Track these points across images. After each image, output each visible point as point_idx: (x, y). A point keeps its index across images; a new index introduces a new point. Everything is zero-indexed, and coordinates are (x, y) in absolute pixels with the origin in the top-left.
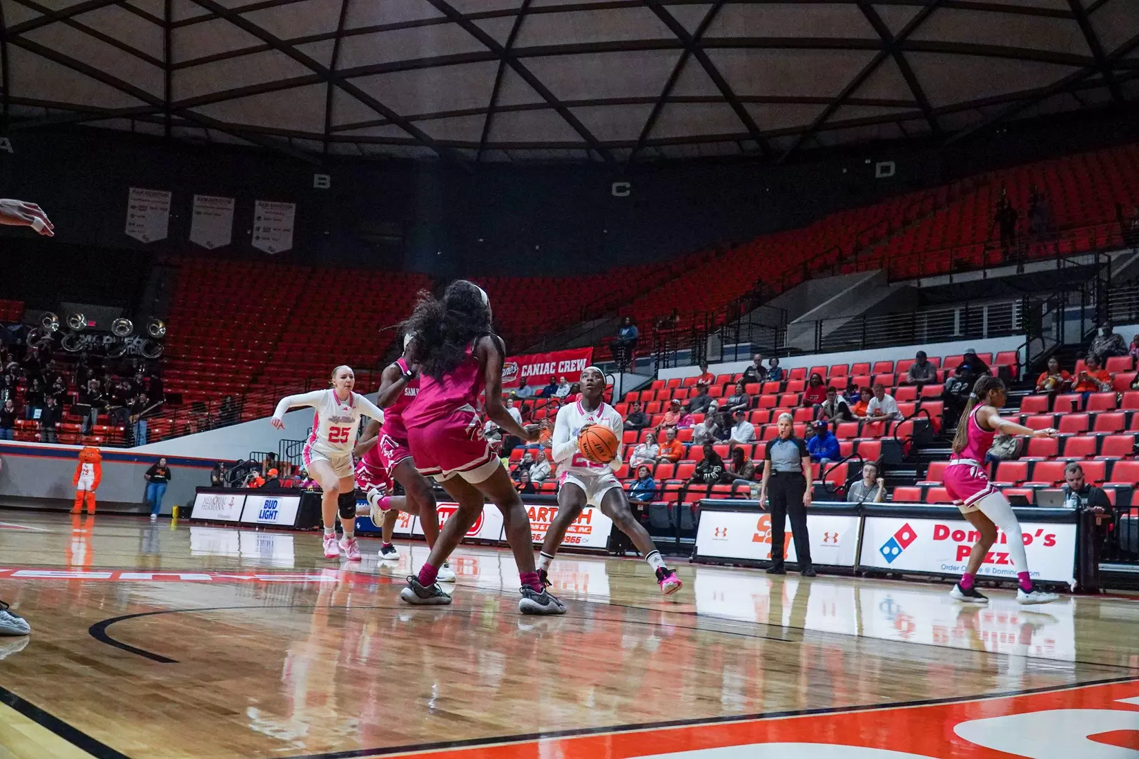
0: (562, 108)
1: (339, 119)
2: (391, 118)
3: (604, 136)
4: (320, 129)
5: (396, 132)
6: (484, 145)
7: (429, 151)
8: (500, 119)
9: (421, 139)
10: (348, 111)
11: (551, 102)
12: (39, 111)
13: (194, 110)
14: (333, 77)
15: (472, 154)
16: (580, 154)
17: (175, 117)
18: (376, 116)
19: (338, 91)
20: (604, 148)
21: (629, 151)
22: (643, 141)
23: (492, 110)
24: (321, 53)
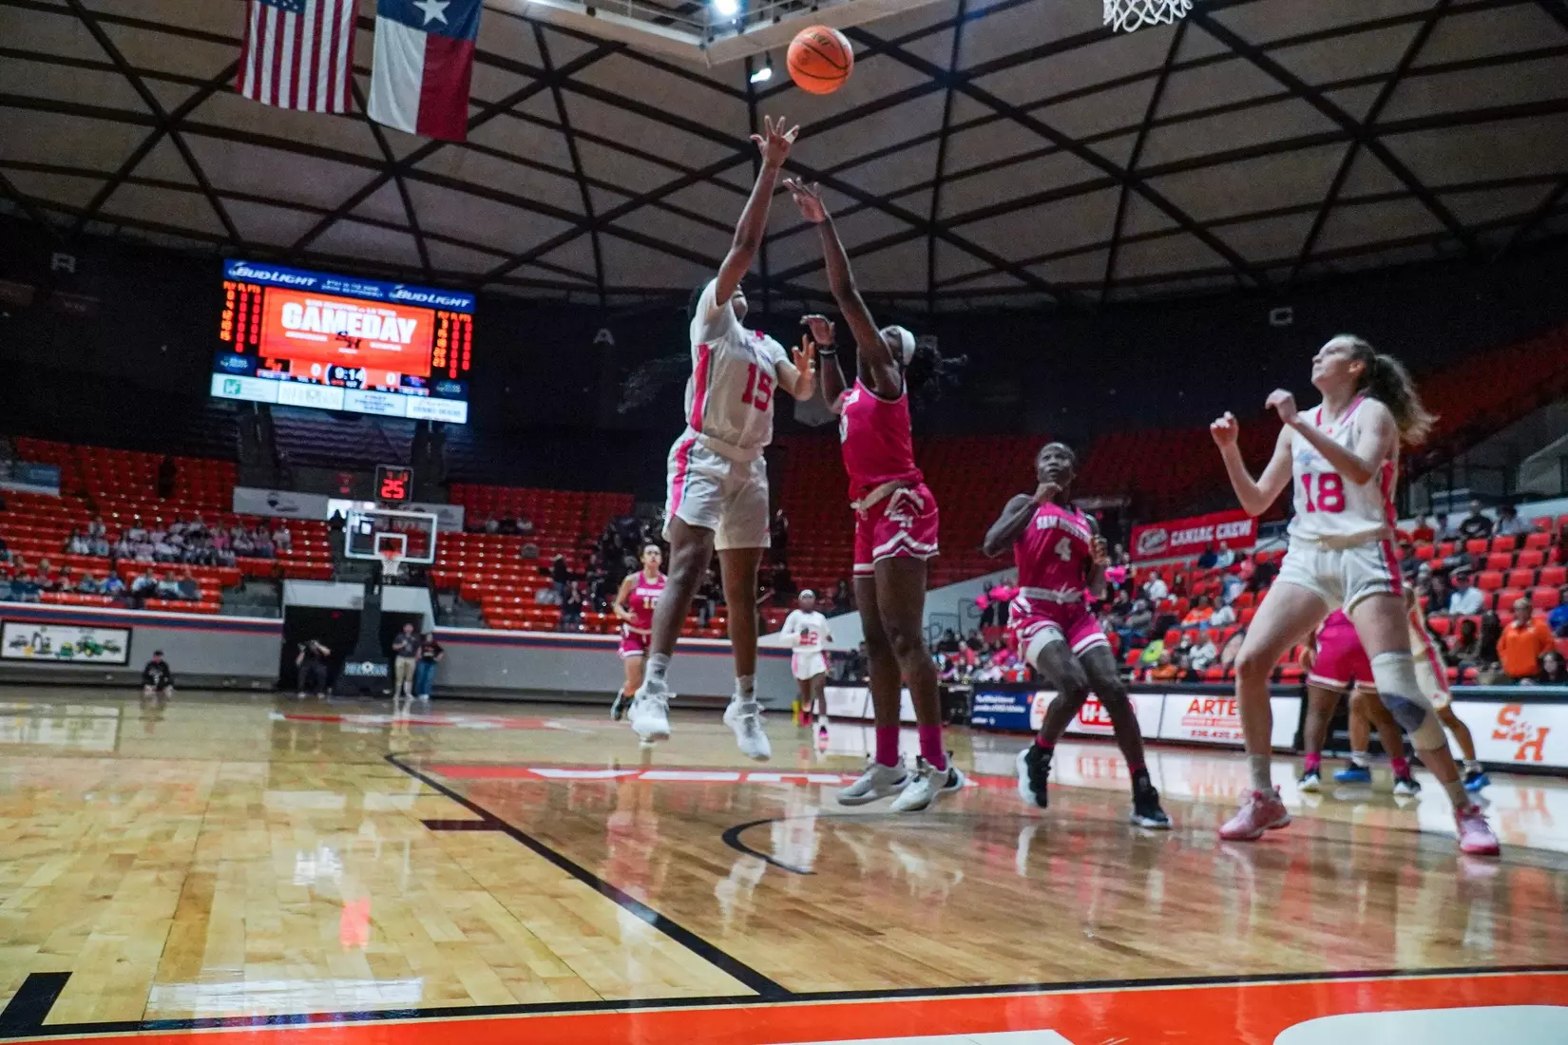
0: (1201, 231)
1: (943, 274)
2: (999, 265)
3: (1253, 256)
4: (922, 286)
5: (1008, 280)
6: (1109, 283)
7: (1046, 297)
8: (1127, 252)
9: (1037, 285)
10: (954, 263)
11: (1186, 224)
12: (635, 299)
13: (789, 282)
14: (933, 229)
15: (1096, 295)
16: (1229, 280)
17: (772, 291)
18: (985, 266)
19: (941, 244)
20: (1258, 270)
21: (1289, 270)
22: (1307, 256)
23: (1116, 243)
24: (919, 205)
